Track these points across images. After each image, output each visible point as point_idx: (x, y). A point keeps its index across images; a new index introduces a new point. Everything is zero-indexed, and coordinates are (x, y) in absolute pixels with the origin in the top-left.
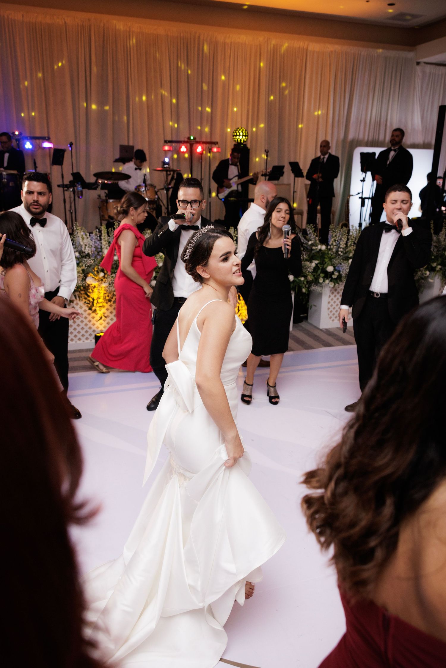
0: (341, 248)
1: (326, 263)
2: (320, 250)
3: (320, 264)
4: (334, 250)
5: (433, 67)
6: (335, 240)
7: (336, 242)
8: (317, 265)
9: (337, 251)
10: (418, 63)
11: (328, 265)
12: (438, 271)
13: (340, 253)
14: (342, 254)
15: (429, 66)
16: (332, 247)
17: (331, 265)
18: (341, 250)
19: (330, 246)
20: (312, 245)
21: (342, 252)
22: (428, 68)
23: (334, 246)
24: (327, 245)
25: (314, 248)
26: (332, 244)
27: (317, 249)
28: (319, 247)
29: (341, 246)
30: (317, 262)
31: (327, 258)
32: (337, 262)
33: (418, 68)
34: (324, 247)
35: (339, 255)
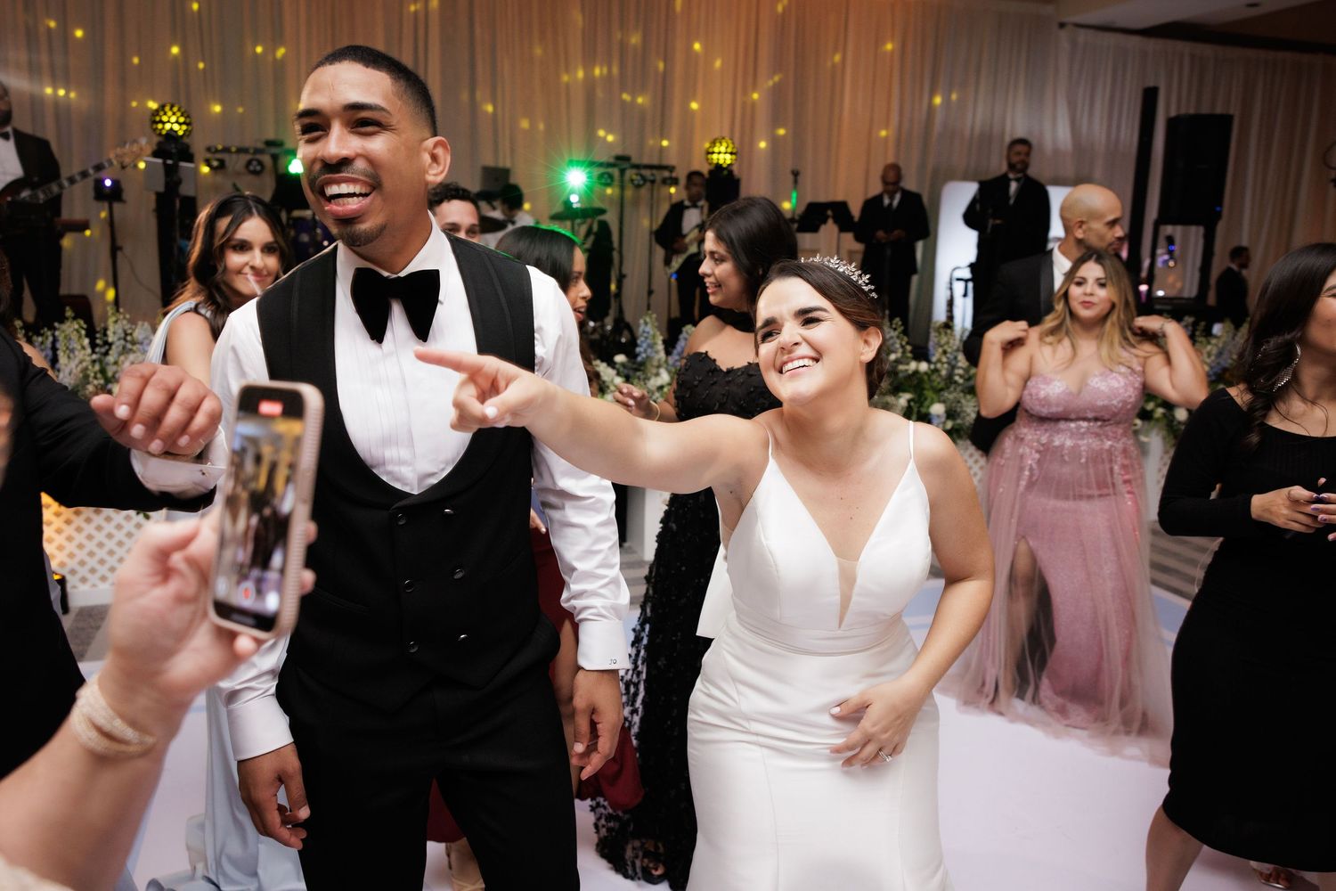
0: (959, 368)
1: (926, 399)
2: (916, 372)
3: (915, 403)
4: (944, 373)
5: (1091, 32)
6: (945, 352)
7: (948, 355)
8: (909, 401)
9: (950, 377)
10: (1062, 25)
11: (932, 403)
12: (1158, 420)
13: (957, 378)
14: (961, 381)
15: (1082, 32)
16: (939, 366)
17: (939, 402)
18: (961, 372)
19: (935, 363)
20: (897, 361)
21: (961, 376)
22: (1082, 35)
23: (943, 363)
24: (929, 361)
25: (901, 367)
26: (939, 361)
27: (907, 370)
28: (913, 366)
29: (960, 364)
30: (908, 396)
31: (928, 390)
32: (951, 397)
33: (1063, 34)
34: (924, 366)
35: (956, 382)
